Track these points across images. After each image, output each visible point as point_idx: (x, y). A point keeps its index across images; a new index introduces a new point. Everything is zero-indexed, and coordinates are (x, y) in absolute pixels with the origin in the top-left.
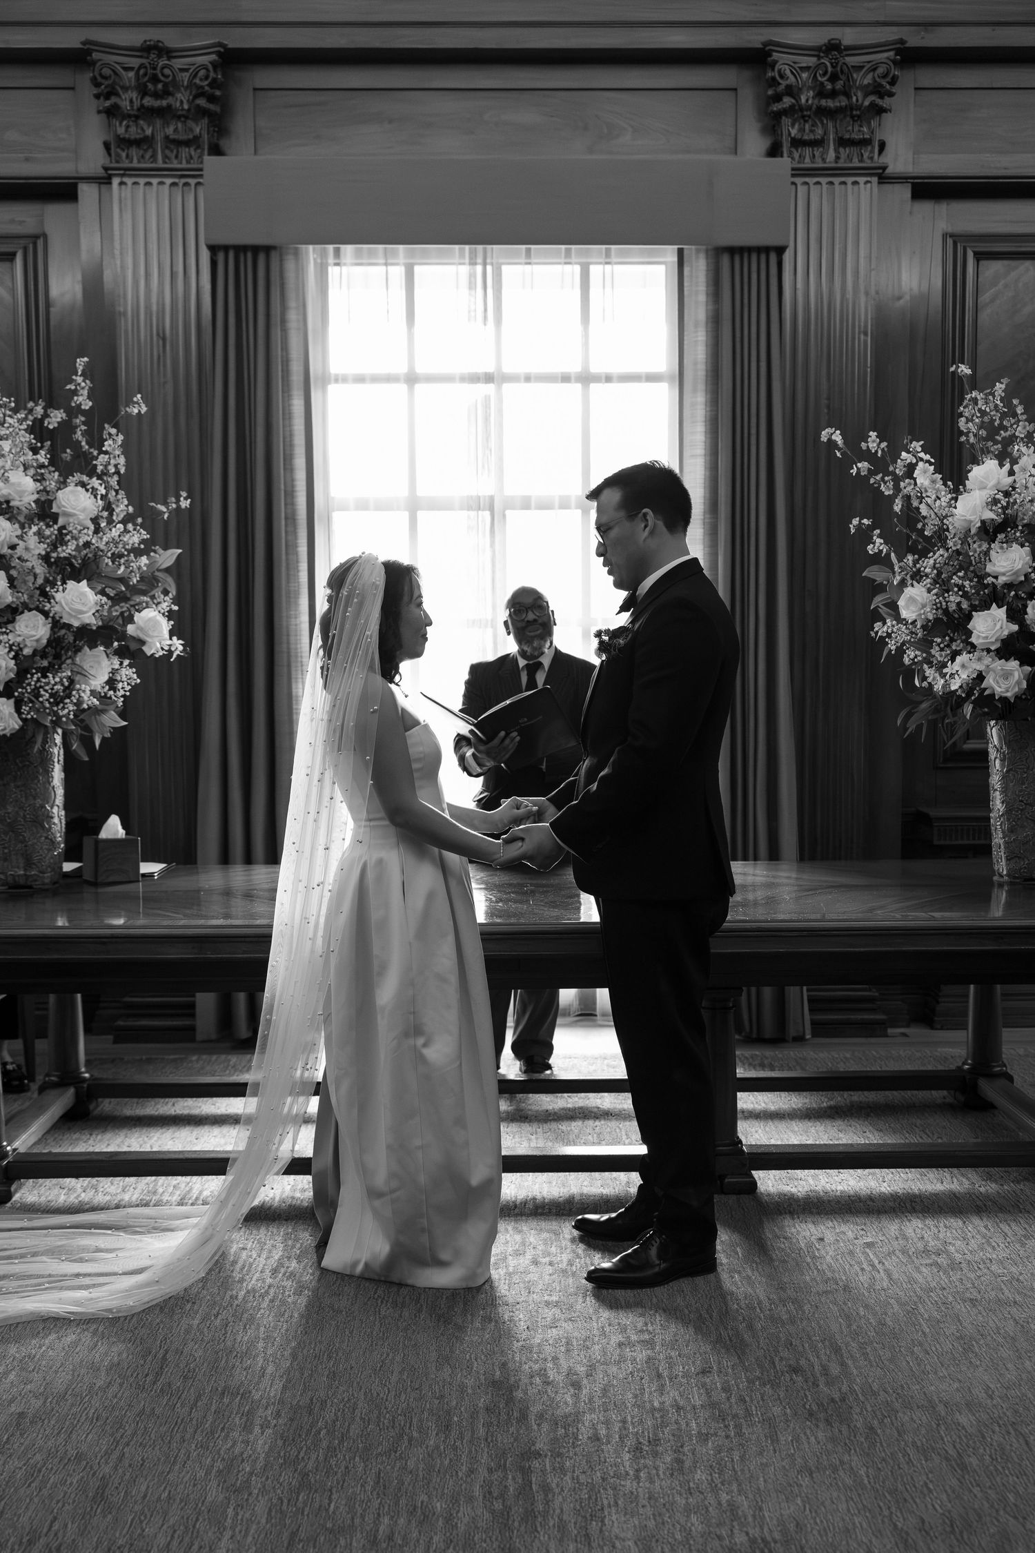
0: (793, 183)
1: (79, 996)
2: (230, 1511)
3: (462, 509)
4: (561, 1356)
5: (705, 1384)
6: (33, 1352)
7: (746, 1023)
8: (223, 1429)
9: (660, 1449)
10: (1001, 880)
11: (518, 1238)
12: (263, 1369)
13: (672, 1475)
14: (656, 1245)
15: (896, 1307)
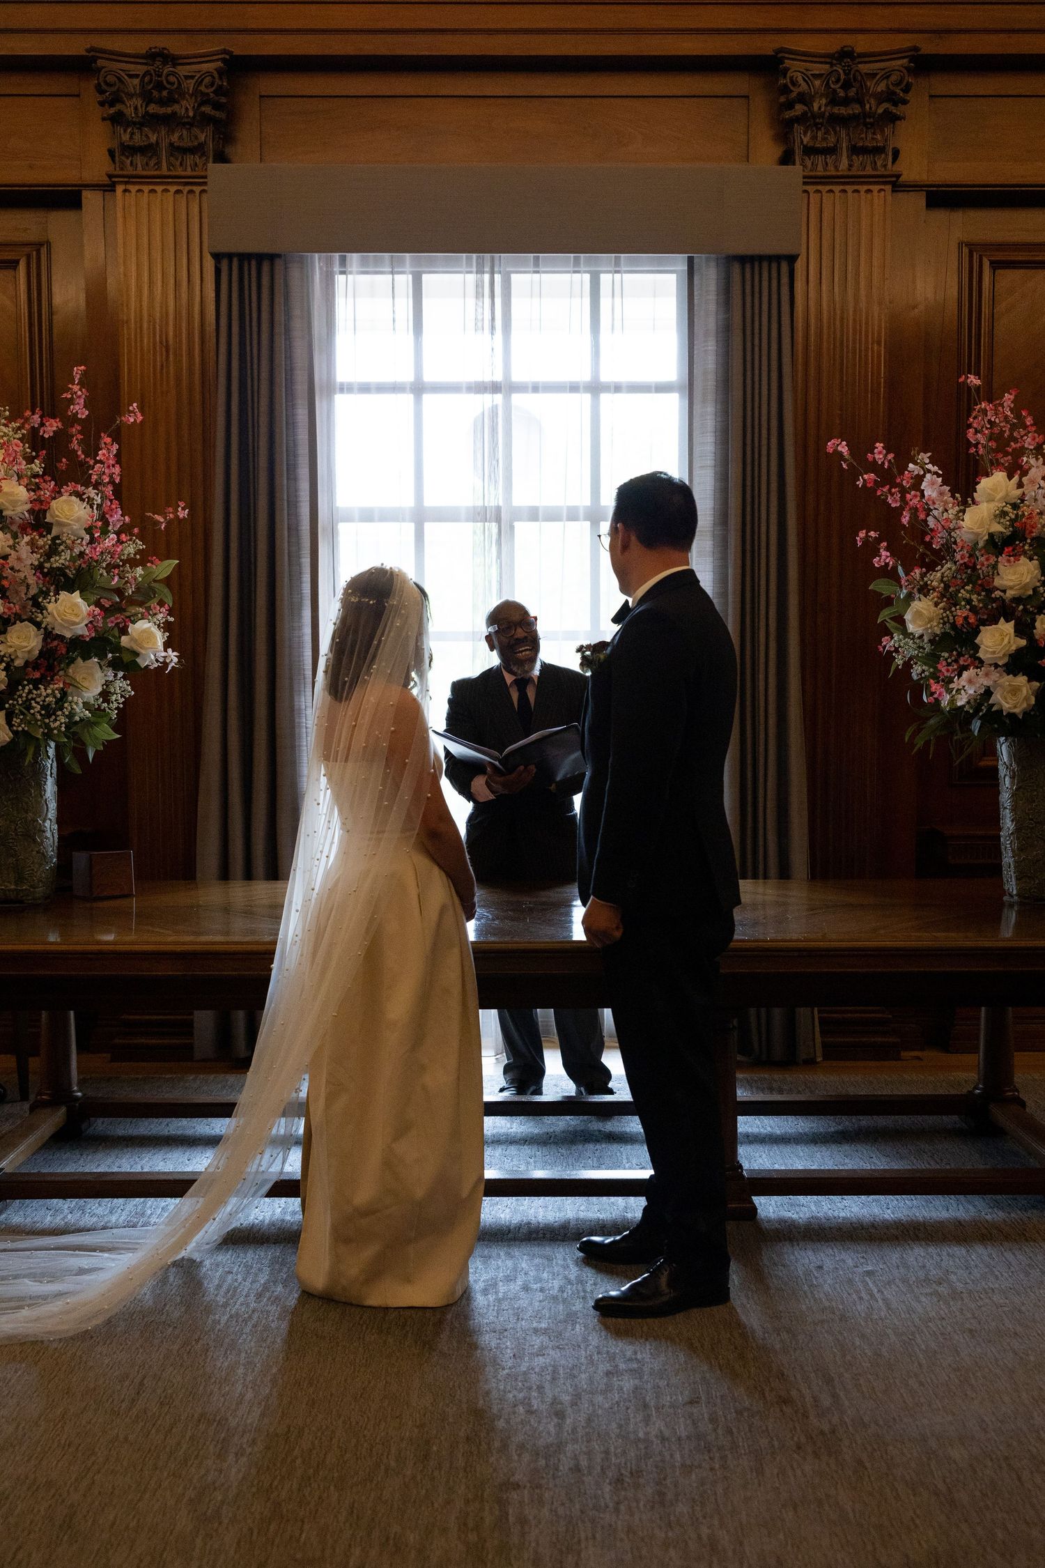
0: (805, 191)
1: (72, 1013)
2: (199, 1541)
3: (467, 520)
4: (547, 1386)
5: (692, 1414)
6: (9, 1376)
7: (756, 1046)
8: (197, 1456)
9: (642, 1481)
10: (1012, 900)
11: (509, 1263)
12: (242, 1396)
13: (652, 1508)
14: (666, 1273)
15: (893, 1338)
